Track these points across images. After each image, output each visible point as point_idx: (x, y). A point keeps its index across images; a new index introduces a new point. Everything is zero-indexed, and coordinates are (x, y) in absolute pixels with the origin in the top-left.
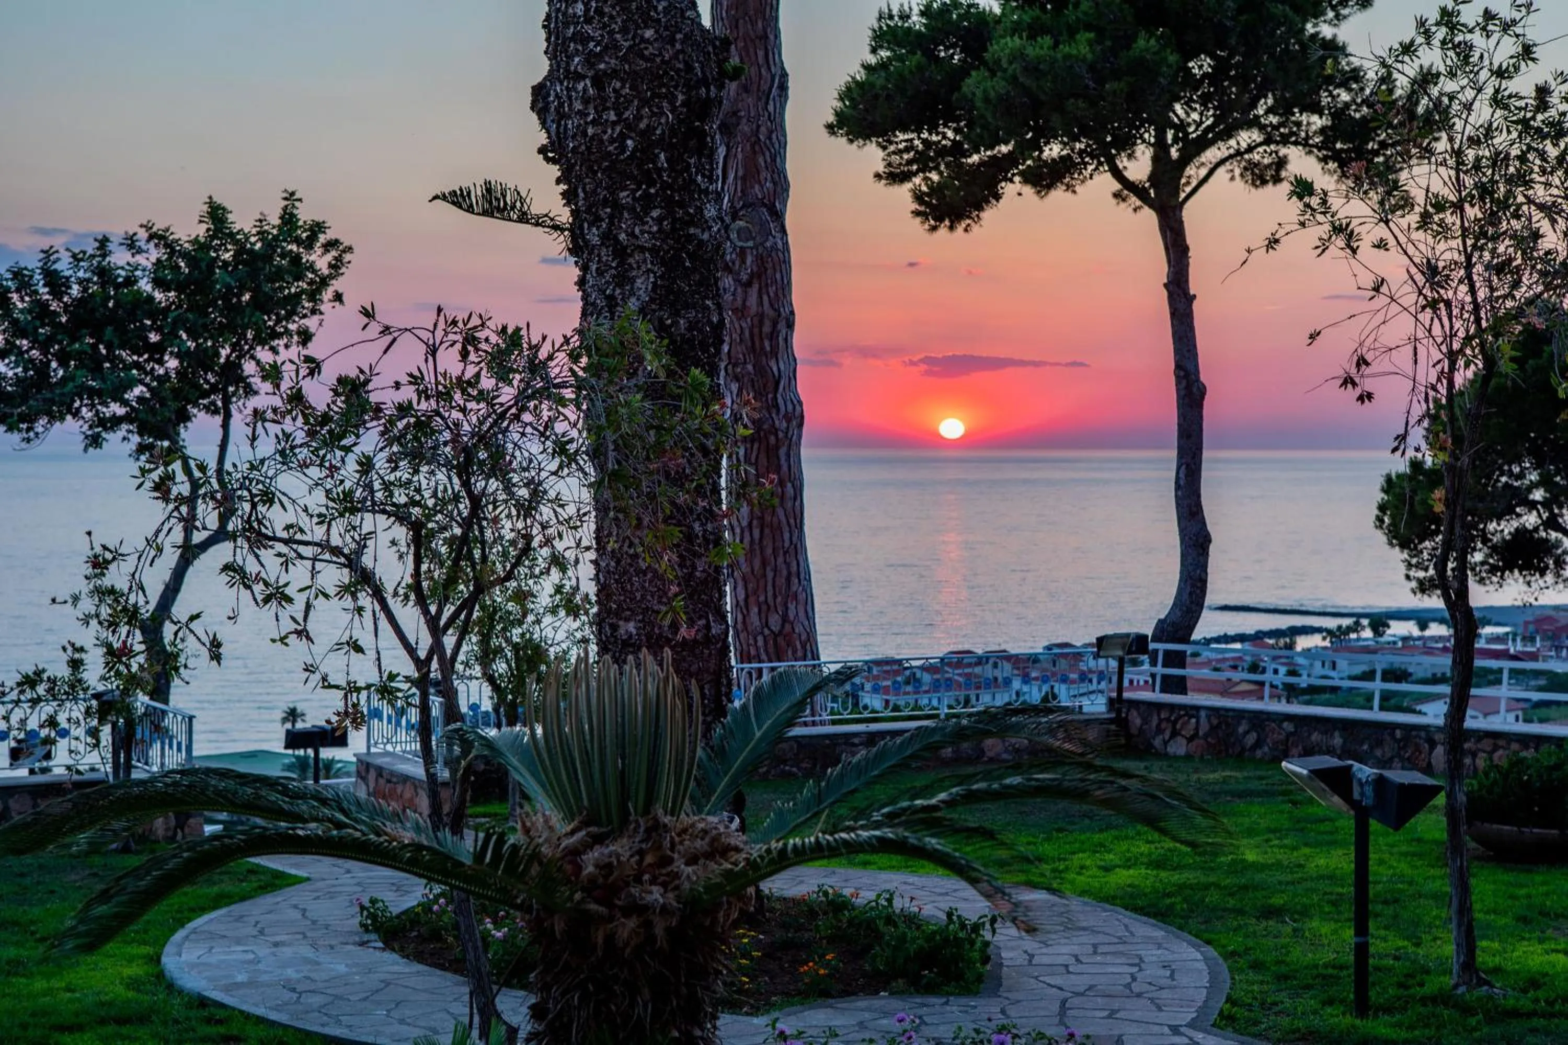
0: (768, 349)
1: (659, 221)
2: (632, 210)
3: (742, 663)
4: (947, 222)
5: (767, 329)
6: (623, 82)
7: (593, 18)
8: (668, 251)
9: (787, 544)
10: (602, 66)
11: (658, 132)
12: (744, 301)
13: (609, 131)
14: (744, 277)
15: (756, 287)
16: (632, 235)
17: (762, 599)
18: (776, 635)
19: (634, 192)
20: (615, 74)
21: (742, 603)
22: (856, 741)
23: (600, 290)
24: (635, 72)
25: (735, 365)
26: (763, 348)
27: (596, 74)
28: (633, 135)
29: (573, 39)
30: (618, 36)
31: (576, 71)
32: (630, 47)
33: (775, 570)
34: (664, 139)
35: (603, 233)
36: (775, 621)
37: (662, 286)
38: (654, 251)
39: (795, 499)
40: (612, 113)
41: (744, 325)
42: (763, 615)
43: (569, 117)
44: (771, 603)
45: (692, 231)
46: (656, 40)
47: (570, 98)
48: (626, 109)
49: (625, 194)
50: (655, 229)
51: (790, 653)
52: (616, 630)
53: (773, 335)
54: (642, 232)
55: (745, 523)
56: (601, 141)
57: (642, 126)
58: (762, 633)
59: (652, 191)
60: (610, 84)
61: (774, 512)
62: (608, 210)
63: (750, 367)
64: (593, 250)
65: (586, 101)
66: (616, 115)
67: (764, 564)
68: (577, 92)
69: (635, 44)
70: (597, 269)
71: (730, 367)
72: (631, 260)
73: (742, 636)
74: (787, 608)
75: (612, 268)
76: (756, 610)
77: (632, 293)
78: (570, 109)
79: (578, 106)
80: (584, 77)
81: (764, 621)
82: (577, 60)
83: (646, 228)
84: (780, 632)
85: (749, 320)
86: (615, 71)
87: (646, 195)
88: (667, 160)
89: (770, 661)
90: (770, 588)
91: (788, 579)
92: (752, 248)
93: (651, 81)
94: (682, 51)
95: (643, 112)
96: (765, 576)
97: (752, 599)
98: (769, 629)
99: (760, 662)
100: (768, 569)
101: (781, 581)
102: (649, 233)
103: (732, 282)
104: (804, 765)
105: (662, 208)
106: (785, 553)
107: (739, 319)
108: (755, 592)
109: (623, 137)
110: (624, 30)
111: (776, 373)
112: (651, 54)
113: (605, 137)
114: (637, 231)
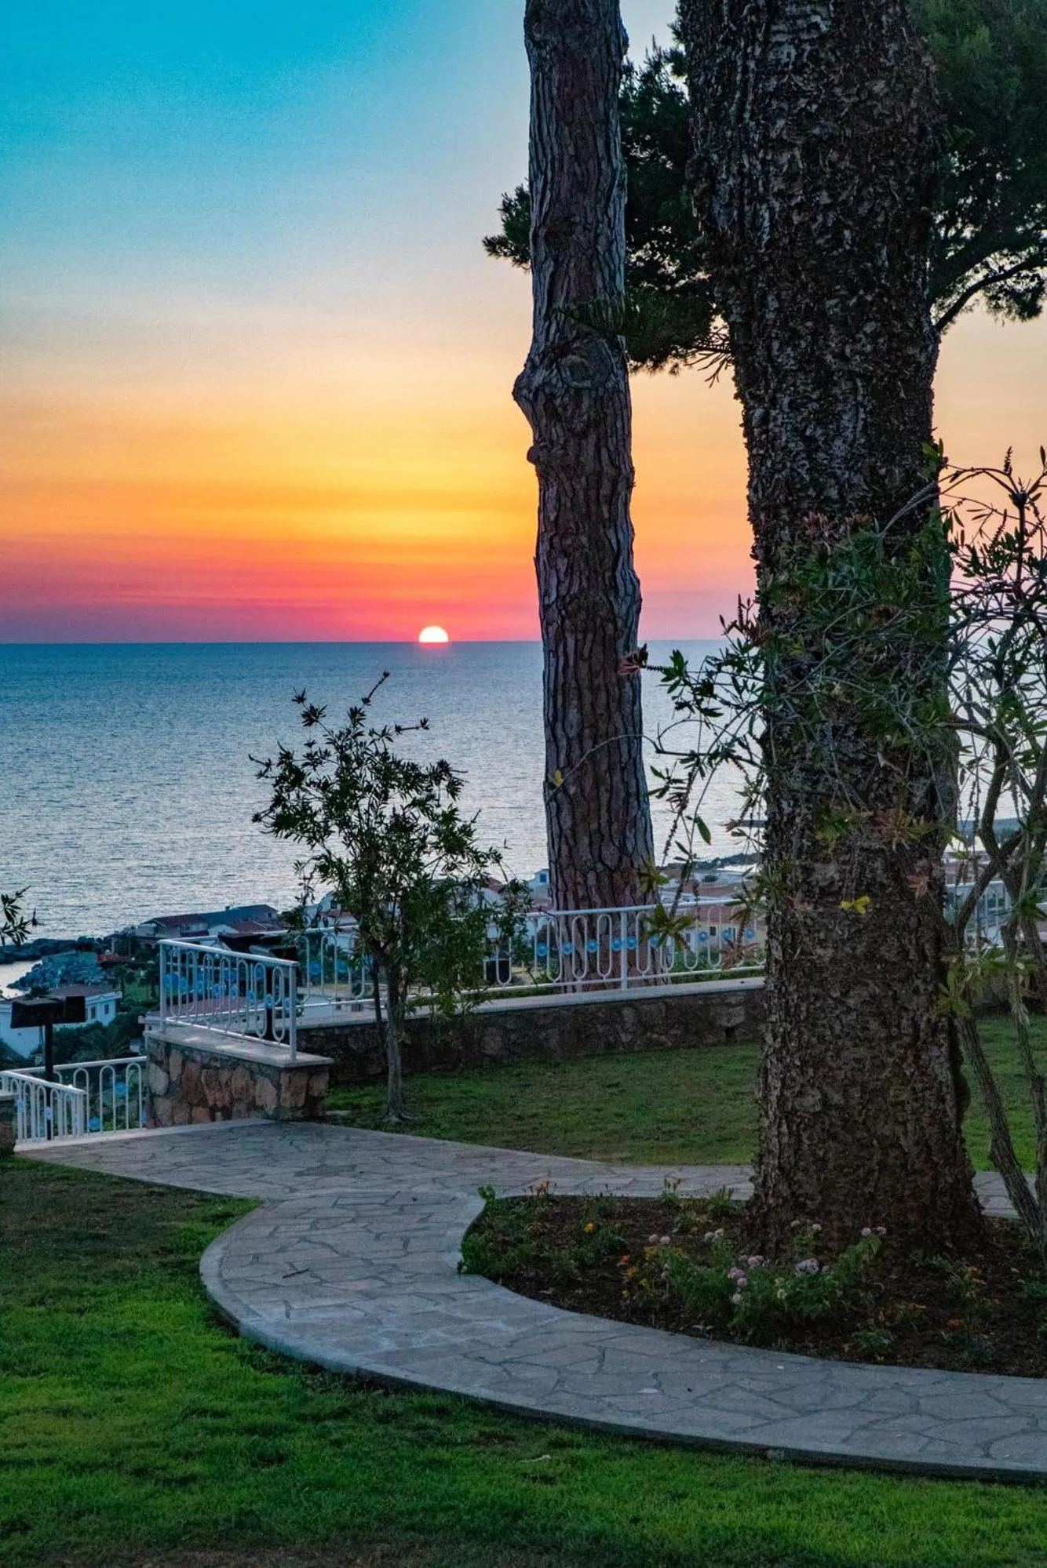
0: (606, 515)
1: (874, 337)
2: (842, 324)
3: (566, 908)
4: (650, 363)
5: (605, 491)
6: (842, 151)
7: (806, 65)
8: (881, 379)
9: (625, 757)
10: (816, 131)
11: (880, 219)
12: (577, 457)
13: (820, 218)
14: (579, 426)
15: (592, 438)
16: (841, 356)
17: (594, 826)
18: (611, 871)
19: (844, 300)
20: (832, 141)
21: (569, 833)
22: (733, 1000)
23: (795, 429)
24: (859, 139)
25: (563, 537)
26: (600, 515)
27: (807, 142)
28: (851, 223)
29: (776, 94)
30: (838, 91)
31: (779, 138)
32: (855, 105)
33: (610, 791)
34: (886, 229)
35: (802, 355)
36: (610, 854)
37: (872, 424)
38: (867, 378)
39: (634, 703)
40: (825, 194)
41: (577, 487)
42: (596, 847)
43: (763, 199)
44: (605, 831)
45: (911, 351)
46: (887, 94)
47: (766, 173)
48: (844, 188)
49: (833, 302)
50: (869, 348)
51: (627, 892)
52: (809, 876)
53: (611, 499)
54: (854, 352)
55: (572, 733)
56: (809, 232)
57: (863, 210)
58: (594, 869)
59: (869, 298)
60: (825, 155)
61: (610, 717)
62: (810, 324)
63: (584, 540)
64: (785, 376)
65: (790, 178)
66: (830, 196)
67: (597, 785)
68: (780, 167)
69: (861, 102)
70: (790, 404)
71: (556, 540)
72: (836, 391)
73: (566, 873)
74: (625, 837)
75: (812, 400)
76: (586, 840)
77: (838, 433)
78: (766, 189)
79: (778, 185)
80: (792, 146)
81: (596, 853)
82: (781, 123)
83: (858, 346)
84: (617, 868)
85: (583, 479)
86: (832, 137)
87: (861, 302)
88: (889, 258)
89: (605, 905)
90: (604, 812)
91: (626, 802)
92: (590, 389)
93: (878, 152)
94: (917, 110)
95: (864, 193)
96: (598, 798)
97: (580, 829)
98: (604, 864)
99: (590, 907)
100: (602, 789)
101: (618, 804)
102: (861, 353)
103: (561, 434)
104: (673, 1032)
105: (877, 321)
106: (623, 769)
107: (570, 479)
108: (584, 818)
109: (839, 226)
110: (846, 83)
111: (615, 547)
112: (881, 114)
113: (814, 227)
114: (848, 351)
